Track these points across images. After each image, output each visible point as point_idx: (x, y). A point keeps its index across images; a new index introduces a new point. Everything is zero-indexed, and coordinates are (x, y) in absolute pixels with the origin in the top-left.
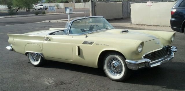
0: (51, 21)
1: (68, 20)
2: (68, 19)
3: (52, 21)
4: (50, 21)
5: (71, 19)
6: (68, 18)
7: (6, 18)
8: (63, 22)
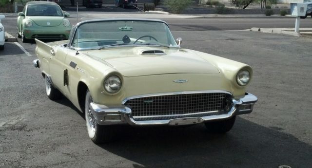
0: (261, 29)
1: (294, 31)
2: (295, 29)
3: (263, 30)
4: (259, 30)
5: (301, 29)
6: (294, 27)
7: (205, 18)
8: (283, 32)
